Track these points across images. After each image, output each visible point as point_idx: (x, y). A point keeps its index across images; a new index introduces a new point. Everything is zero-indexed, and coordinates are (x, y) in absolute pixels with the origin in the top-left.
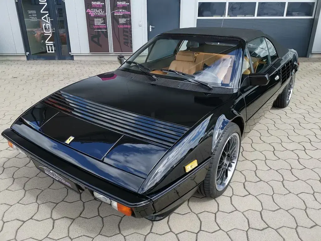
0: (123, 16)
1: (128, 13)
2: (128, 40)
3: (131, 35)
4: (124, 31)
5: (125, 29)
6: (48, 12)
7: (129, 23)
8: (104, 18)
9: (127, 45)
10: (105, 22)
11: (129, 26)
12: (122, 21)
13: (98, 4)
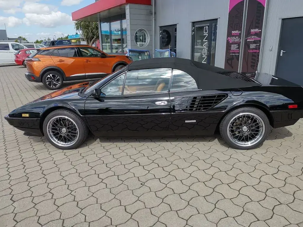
0: (255, 42)
1: (259, 39)
2: (254, 63)
3: (258, 59)
4: (253, 56)
5: (254, 54)
6: (207, 41)
7: (258, 48)
8: (239, 44)
9: (253, 68)
10: (239, 48)
11: (257, 51)
12: (252, 46)
13: (236, 32)
